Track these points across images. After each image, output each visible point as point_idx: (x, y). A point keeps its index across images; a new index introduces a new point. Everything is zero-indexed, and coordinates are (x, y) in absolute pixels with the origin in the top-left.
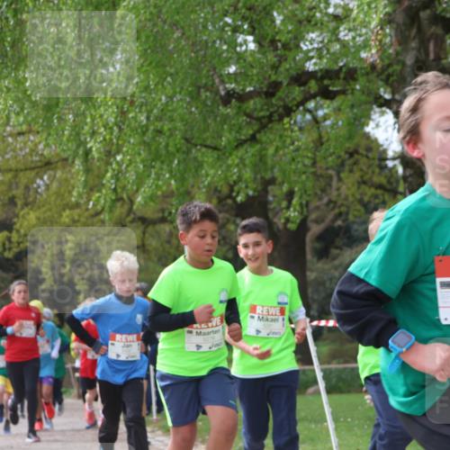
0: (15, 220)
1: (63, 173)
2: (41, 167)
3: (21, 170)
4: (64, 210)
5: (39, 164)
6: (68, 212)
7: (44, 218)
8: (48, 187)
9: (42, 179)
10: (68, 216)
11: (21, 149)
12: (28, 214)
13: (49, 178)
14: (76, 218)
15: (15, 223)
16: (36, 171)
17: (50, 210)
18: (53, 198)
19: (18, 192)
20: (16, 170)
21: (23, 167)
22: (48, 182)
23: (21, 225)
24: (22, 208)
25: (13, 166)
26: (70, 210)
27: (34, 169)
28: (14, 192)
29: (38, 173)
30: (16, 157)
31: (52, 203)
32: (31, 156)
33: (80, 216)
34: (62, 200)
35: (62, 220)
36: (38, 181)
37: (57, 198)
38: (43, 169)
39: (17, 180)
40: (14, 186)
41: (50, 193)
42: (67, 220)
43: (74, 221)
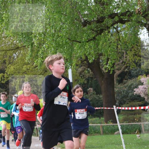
0: (6, 69)
1: (23, 51)
2: (15, 49)
3: (8, 50)
4: (24, 65)
5: (14, 48)
6: (25, 66)
7: (16, 68)
8: (18, 57)
9: (15, 54)
10: (25, 68)
11: (7, 43)
12: (11, 67)
14: (28, 68)
15: (6, 70)
16: (13, 50)
17: (19, 65)
18: (20, 61)
20: (6, 50)
21: (8, 49)
22: (18, 55)
23: (8, 71)
24: (8, 65)
25: (5, 49)
26: (26, 65)
27: (12, 50)
28: (5, 59)
29: (14, 52)
30: (6, 45)
31: (19, 63)
32: (11, 45)
33: (30, 68)
34: (23, 61)
35: (23, 69)
36: (14, 54)
37: (21, 61)
38: (16, 50)
39: (6, 54)
40: (5, 56)
41: (19, 59)
42: (25, 69)
43: (28, 70)
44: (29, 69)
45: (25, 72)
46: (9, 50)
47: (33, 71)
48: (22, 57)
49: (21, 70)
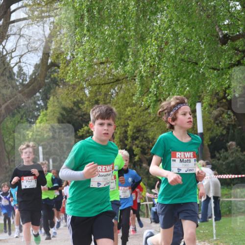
1: (126, 86)
2: (113, 82)
3: (102, 84)
4: (127, 107)
5: (112, 81)
6: (129, 108)
8: (117, 94)
9: (114, 89)
10: (129, 111)
11: (102, 72)
13: (118, 89)
14: (134, 111)
16: (111, 84)
17: (119, 107)
18: (120, 101)
19: (100, 97)
20: (99, 85)
21: (103, 82)
22: (117, 91)
25: (98, 82)
26: (131, 107)
27: (109, 83)
28: (98, 97)
29: (111, 86)
30: (99, 77)
31: (120, 103)
32: (108, 76)
33: (136, 110)
34: (126, 101)
35: (126, 113)
36: (112, 90)
37: (123, 101)
38: (115, 83)
39: (100, 90)
40: (98, 93)
41: (119, 97)
42: (129, 113)
43: (133, 114)
44: (135, 114)
45: (130, 117)
46: (105, 84)
47: (141, 116)
48: (124, 94)
49: (123, 115)
